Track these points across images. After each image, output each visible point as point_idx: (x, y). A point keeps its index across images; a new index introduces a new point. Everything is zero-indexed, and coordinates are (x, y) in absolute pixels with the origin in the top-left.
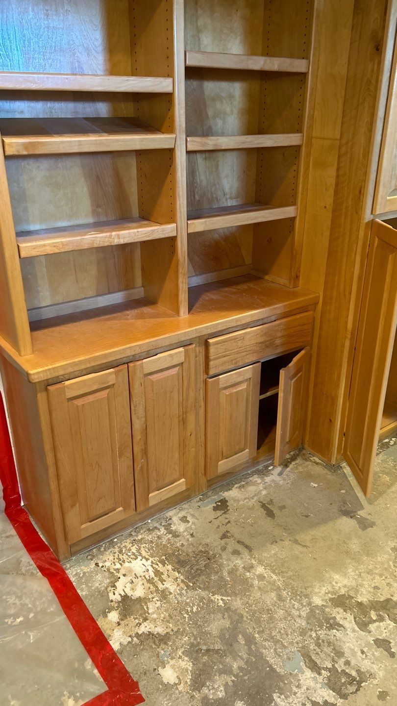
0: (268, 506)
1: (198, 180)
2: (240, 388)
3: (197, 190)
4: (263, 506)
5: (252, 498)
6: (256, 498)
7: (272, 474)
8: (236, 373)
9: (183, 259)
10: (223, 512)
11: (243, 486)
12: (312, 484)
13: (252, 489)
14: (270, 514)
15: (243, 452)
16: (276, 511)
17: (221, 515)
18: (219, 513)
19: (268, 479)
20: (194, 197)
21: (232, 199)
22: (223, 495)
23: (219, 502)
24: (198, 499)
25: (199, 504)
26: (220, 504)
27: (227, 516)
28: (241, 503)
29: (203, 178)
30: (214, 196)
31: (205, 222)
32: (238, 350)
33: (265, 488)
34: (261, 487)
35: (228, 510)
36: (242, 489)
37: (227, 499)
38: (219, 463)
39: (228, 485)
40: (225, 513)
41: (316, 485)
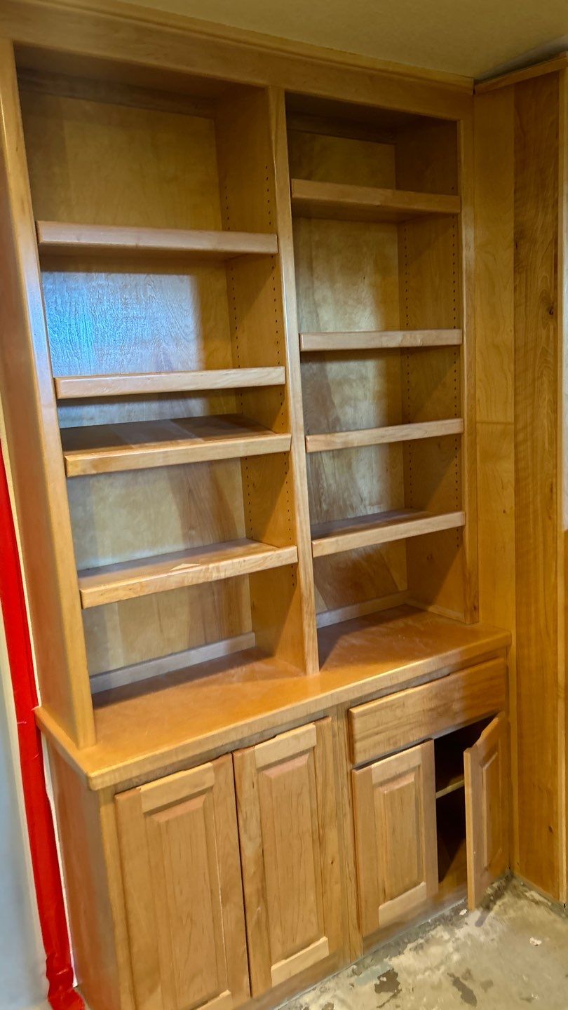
0: (463, 981)
1: (325, 485)
2: (404, 783)
3: (323, 498)
4: (457, 982)
5: (438, 968)
6: (443, 968)
7: (467, 924)
8: (396, 759)
9: (308, 592)
10: (391, 994)
11: (420, 947)
12: (532, 939)
13: (435, 950)
14: (469, 997)
15: (418, 887)
16: (478, 992)
17: (388, 1001)
18: (385, 996)
19: (460, 933)
20: (320, 506)
21: (373, 505)
22: (391, 963)
23: (384, 975)
24: (350, 971)
25: (353, 979)
26: (385, 979)
27: (398, 1001)
28: (420, 977)
29: (331, 481)
30: (348, 503)
31: (337, 541)
32: (396, 722)
33: (457, 950)
34: (450, 947)
35: (399, 991)
36: (420, 952)
37: (396, 970)
38: (381, 907)
39: (398, 944)
40: (394, 996)
41: (539, 942)
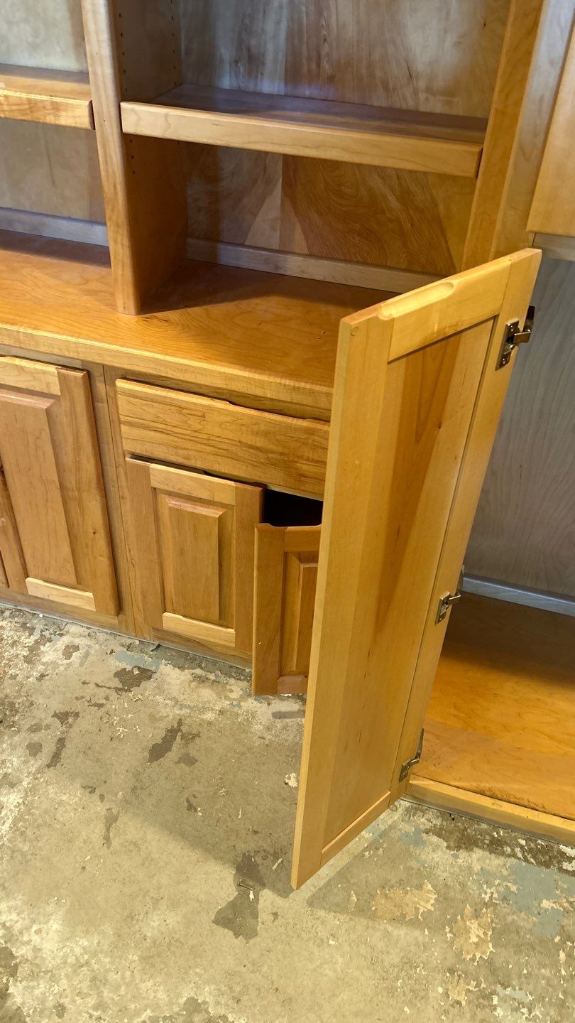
0: (178, 738)
4: (172, 733)
5: (183, 707)
6: (185, 711)
10: (120, 686)
13: (207, 693)
14: (157, 752)
15: (220, 628)
16: (172, 755)
17: (109, 688)
18: (116, 683)
19: (250, 704)
22: (162, 667)
25: (118, 649)
26: (136, 673)
27: (114, 696)
28: (159, 698)
29: (348, 18)
32: (189, 432)
35: (128, 691)
36: (195, 684)
38: (166, 614)
